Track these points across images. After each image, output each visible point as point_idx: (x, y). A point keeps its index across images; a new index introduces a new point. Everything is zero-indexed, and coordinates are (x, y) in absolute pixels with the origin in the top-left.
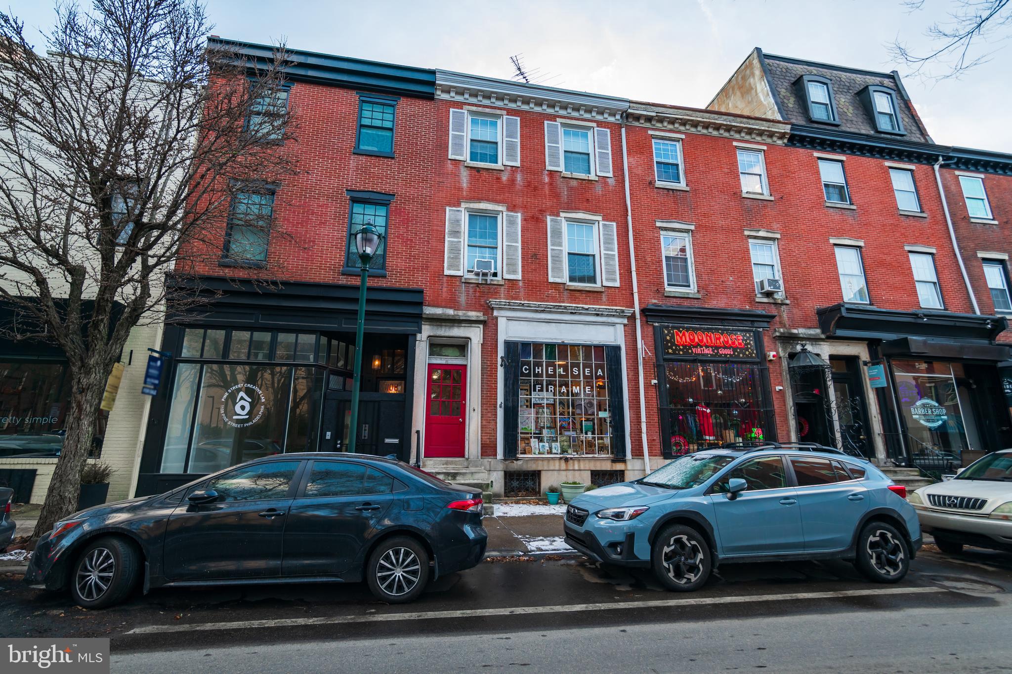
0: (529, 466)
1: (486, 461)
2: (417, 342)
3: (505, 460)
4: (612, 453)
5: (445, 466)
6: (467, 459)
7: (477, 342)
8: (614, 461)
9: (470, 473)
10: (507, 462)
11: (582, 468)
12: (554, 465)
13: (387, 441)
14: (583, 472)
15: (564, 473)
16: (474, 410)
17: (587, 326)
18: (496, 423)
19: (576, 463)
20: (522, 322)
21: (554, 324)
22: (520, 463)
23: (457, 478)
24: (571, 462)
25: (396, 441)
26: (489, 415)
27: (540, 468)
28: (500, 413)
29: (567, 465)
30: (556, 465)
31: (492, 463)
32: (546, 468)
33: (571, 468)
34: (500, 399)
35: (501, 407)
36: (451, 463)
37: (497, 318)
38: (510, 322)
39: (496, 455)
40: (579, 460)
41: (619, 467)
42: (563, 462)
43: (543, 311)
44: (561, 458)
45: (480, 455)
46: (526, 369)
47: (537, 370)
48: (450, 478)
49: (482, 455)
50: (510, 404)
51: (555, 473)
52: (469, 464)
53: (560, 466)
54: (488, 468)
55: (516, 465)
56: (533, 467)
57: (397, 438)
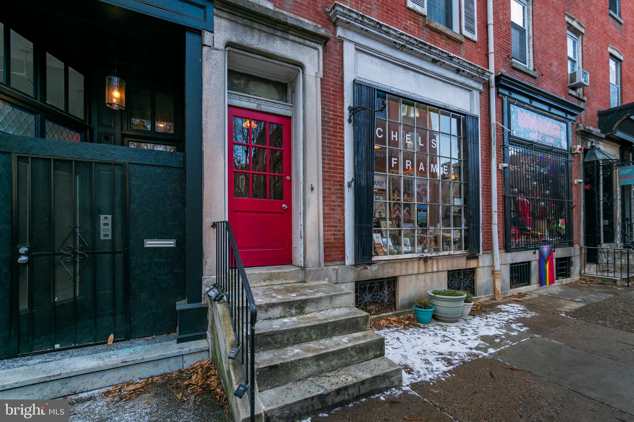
0: (386, 271)
1: (331, 268)
2: (205, 49)
3: (356, 265)
4: (466, 248)
5: (267, 283)
6: (304, 268)
7: (313, 74)
8: (469, 258)
9: (326, 297)
10: (359, 269)
11: (440, 269)
12: (413, 268)
13: (150, 243)
14: (440, 274)
15: (422, 277)
16: (312, 189)
17: (446, 85)
18: (343, 210)
19: (435, 262)
20: (375, 60)
21: (412, 73)
22: (374, 268)
23: (307, 309)
24: (430, 262)
25: (170, 243)
26: (334, 198)
27: (397, 274)
28: (349, 196)
29: (425, 266)
30: (415, 268)
31: (340, 271)
32: (404, 273)
33: (430, 270)
34: (349, 175)
35: (349, 186)
36: (278, 276)
37: (341, 41)
38: (360, 55)
39: (343, 259)
40: (437, 258)
41: (472, 264)
42: (422, 262)
43: (402, 48)
44: (419, 259)
45: (322, 260)
46: (379, 133)
47: (393, 136)
48: (293, 311)
49: (325, 261)
50: (363, 182)
51: (414, 277)
52: (306, 276)
53: (419, 268)
54: (334, 279)
55: (371, 272)
56: (388, 272)
57: (170, 238)
